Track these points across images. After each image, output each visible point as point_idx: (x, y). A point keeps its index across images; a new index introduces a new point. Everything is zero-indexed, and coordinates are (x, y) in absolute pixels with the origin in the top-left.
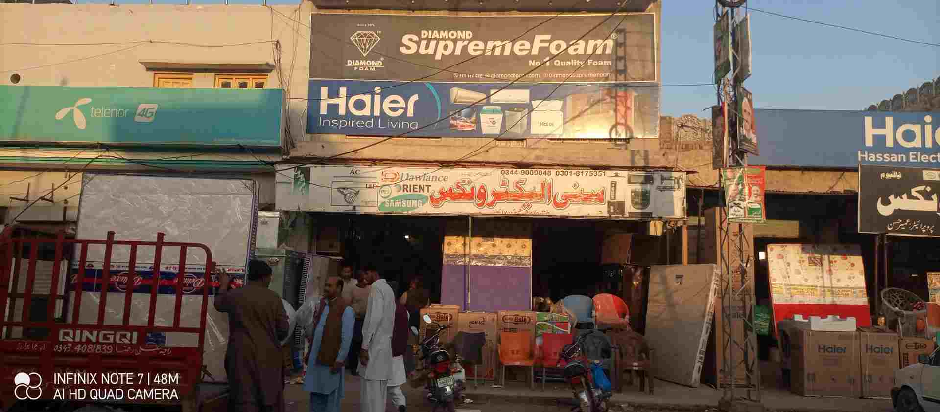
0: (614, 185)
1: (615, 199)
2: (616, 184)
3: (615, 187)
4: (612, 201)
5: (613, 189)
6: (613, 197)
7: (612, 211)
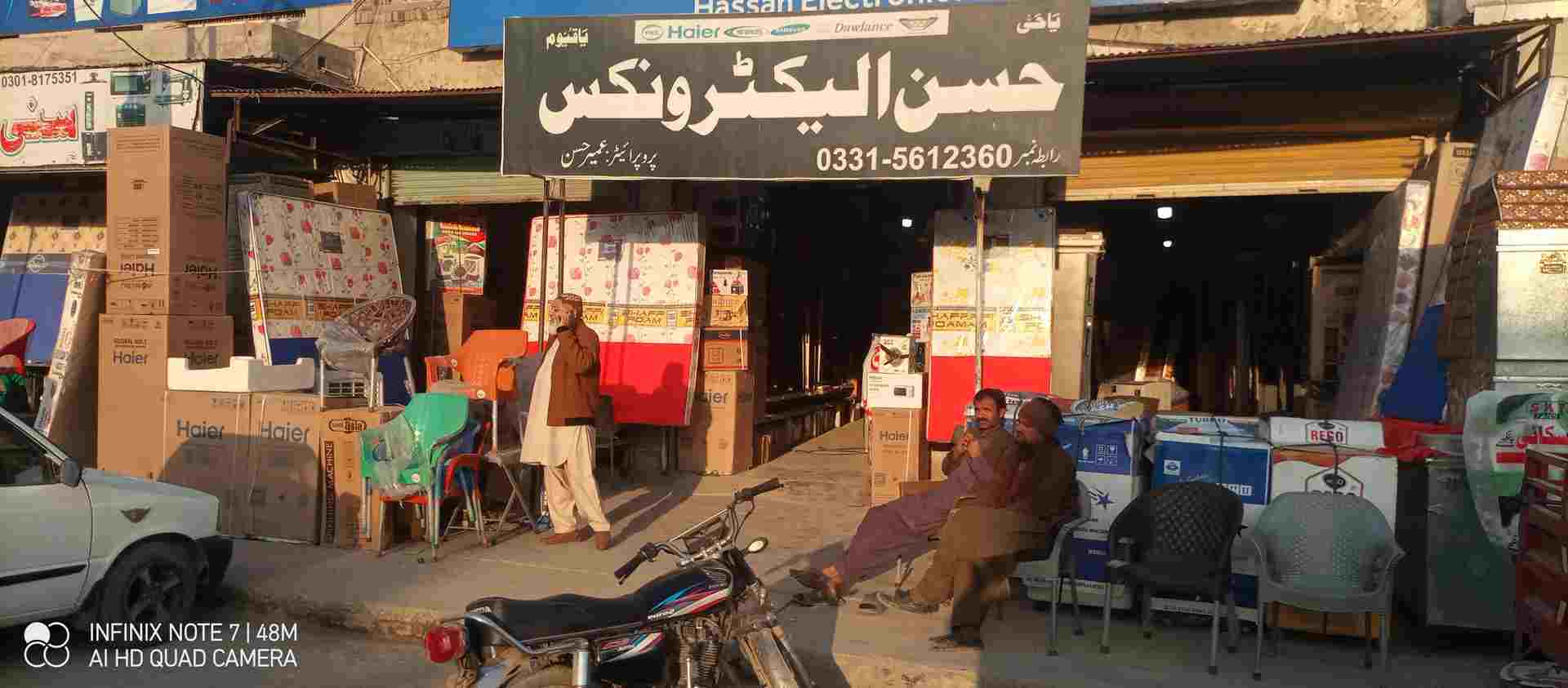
0: (90, 98)
1: (93, 129)
2: (92, 97)
3: (92, 102)
4: (88, 133)
5: (88, 107)
6: (89, 125)
7: (89, 153)
